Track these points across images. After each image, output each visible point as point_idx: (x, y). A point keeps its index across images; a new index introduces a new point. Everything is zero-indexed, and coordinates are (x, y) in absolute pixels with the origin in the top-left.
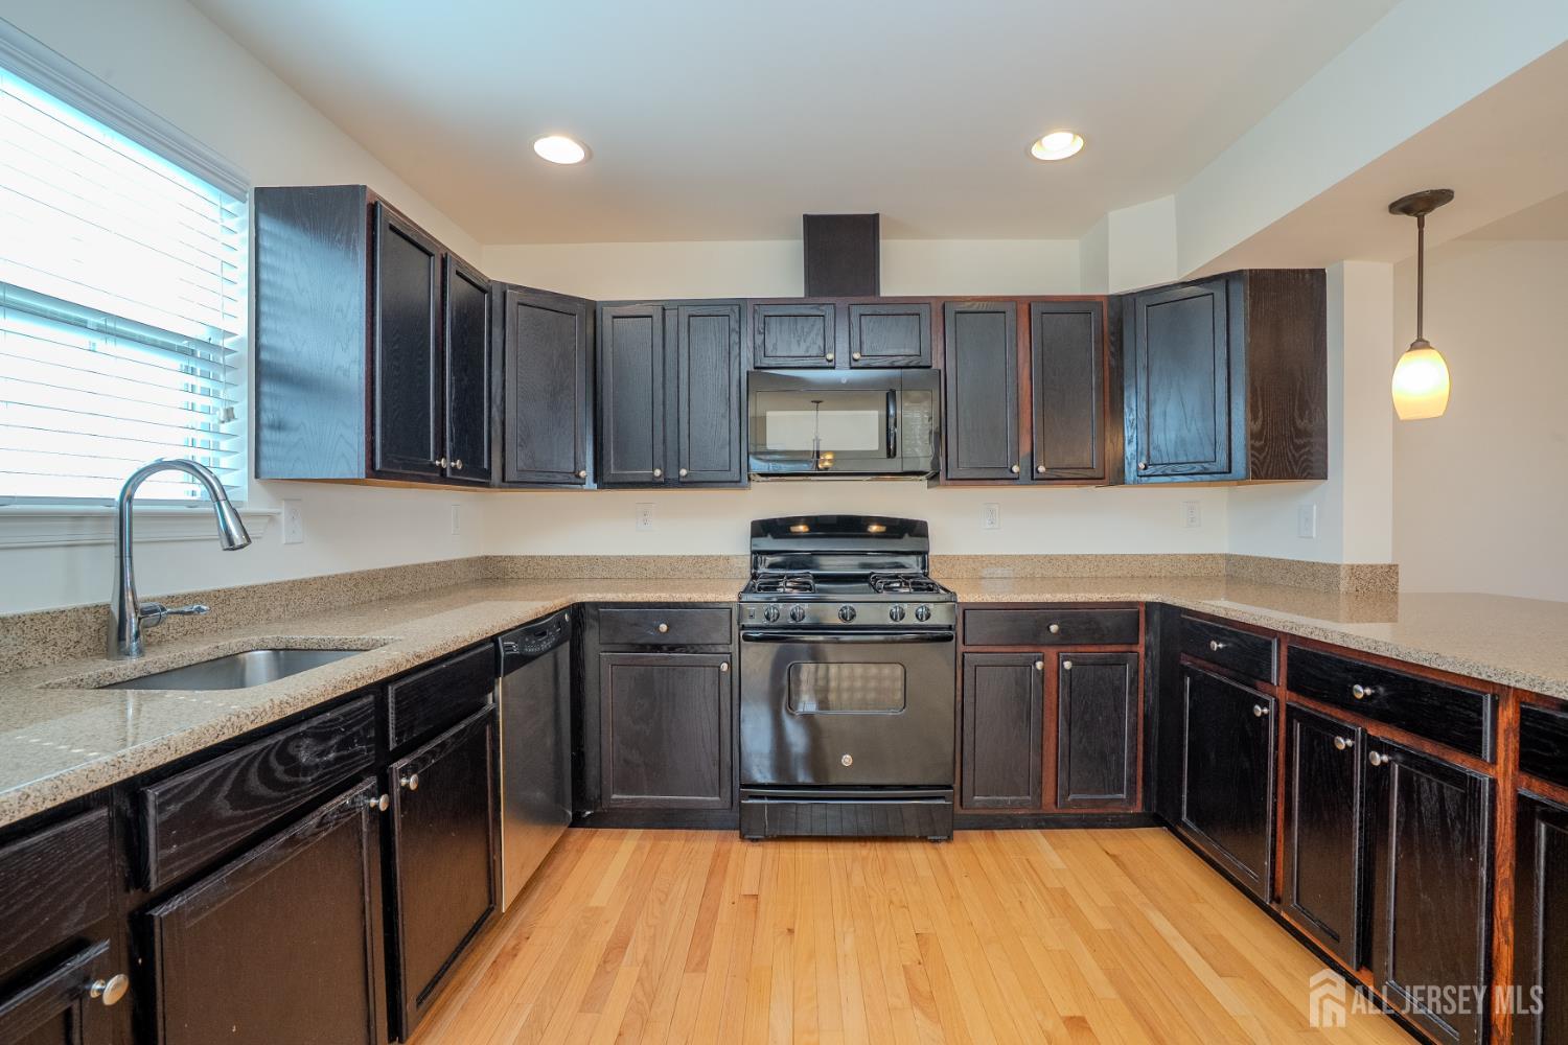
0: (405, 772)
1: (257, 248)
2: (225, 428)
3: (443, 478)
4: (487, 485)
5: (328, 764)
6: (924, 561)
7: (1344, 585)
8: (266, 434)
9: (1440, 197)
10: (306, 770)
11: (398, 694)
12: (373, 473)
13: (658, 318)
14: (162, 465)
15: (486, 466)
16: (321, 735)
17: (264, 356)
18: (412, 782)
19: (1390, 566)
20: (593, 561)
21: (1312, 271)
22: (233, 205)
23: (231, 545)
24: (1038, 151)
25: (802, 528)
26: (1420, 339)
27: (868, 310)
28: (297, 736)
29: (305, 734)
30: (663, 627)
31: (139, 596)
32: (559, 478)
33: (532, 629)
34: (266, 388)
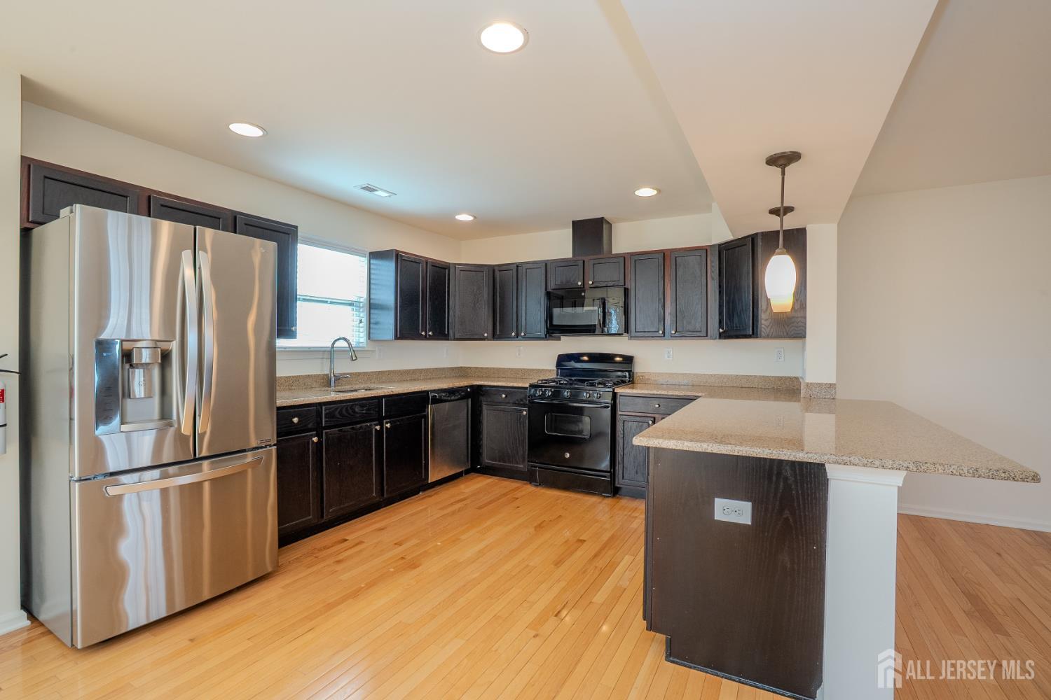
0: (387, 423)
1: (370, 269)
2: (361, 325)
3: (426, 338)
4: (448, 340)
5: (363, 413)
6: (629, 375)
7: (803, 393)
8: (372, 326)
9: (790, 209)
10: (357, 413)
11: (386, 401)
12: (396, 338)
14: (338, 339)
15: (446, 333)
16: (362, 406)
17: (372, 301)
18: (388, 425)
19: (831, 384)
21: (797, 230)
22: (363, 259)
23: (353, 360)
24: (638, 193)
25: (586, 358)
27: (596, 262)
28: (356, 405)
29: (357, 405)
30: (504, 396)
31: (336, 373)
32: (476, 337)
33: (451, 391)
34: (372, 311)
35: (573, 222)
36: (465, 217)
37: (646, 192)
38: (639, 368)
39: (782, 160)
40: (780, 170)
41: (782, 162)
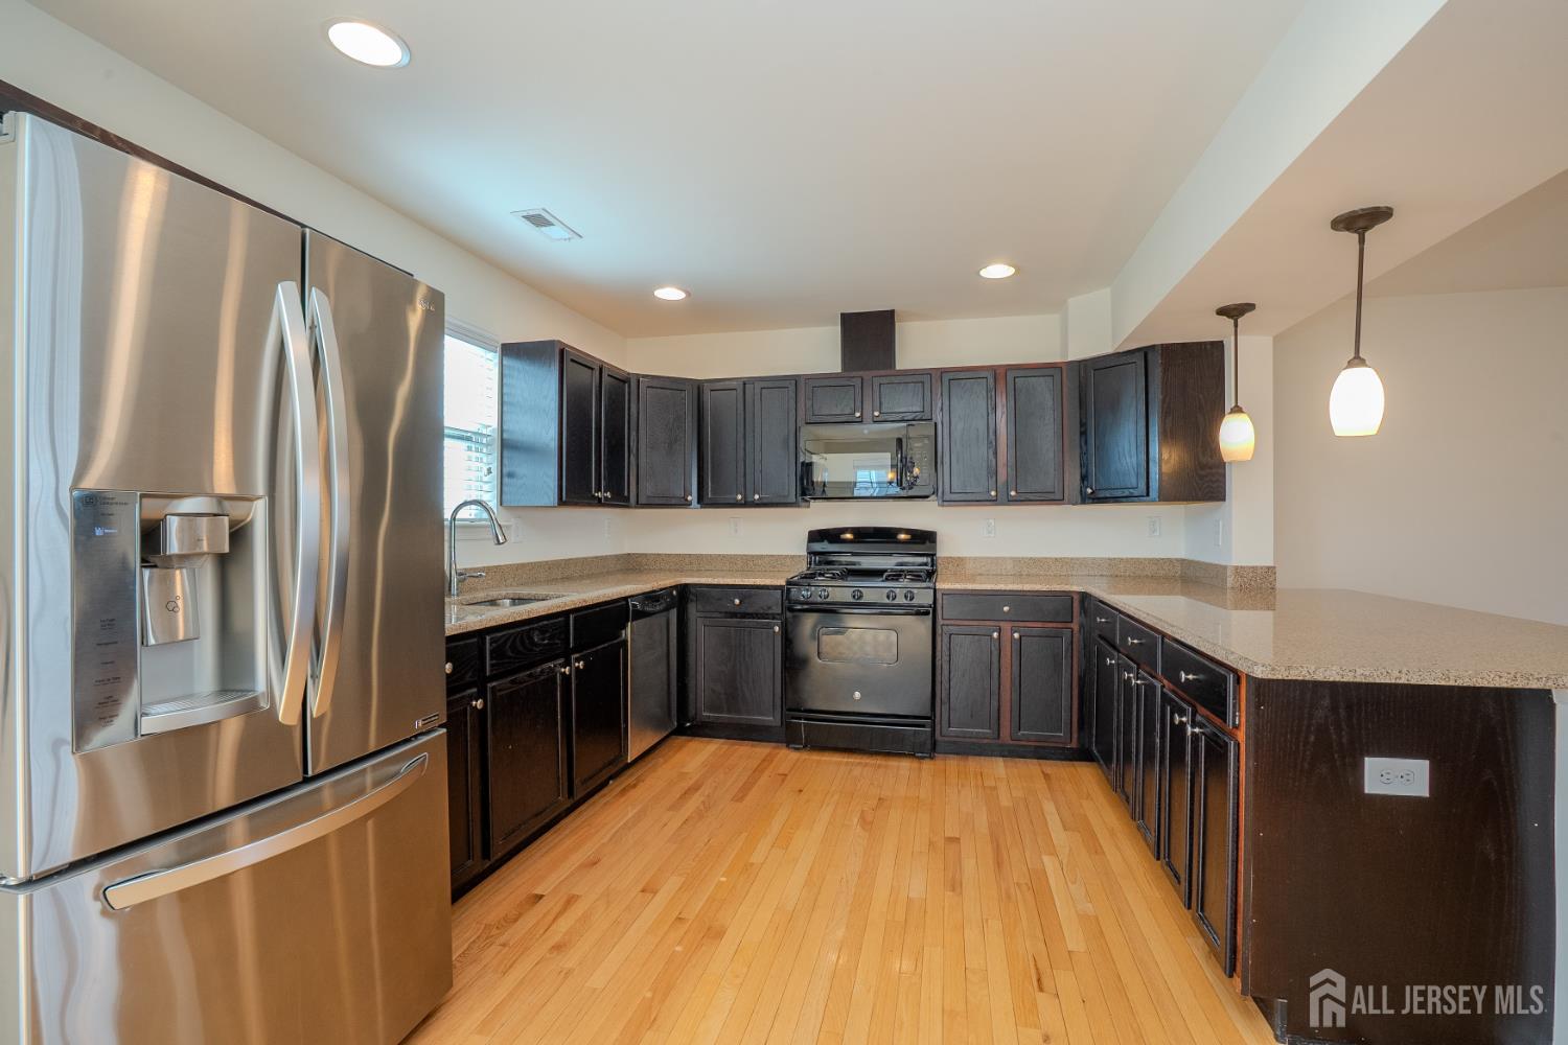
0: (578, 660)
1: (502, 376)
2: (485, 479)
3: (599, 503)
4: (628, 507)
5: (545, 645)
6: (932, 560)
7: (1230, 581)
8: (506, 480)
9: (1248, 308)
10: (536, 645)
11: (575, 619)
12: (562, 503)
13: (740, 391)
14: (466, 504)
15: (626, 494)
16: (543, 630)
17: (505, 436)
18: (581, 664)
19: (1269, 568)
20: (699, 557)
21: (1212, 343)
22: (491, 355)
23: (499, 543)
24: (985, 273)
25: (849, 536)
26: (1236, 406)
27: (884, 380)
28: (533, 629)
29: (536, 629)
30: (737, 601)
31: (458, 567)
32: (673, 502)
33: (651, 597)
34: (505, 453)
35: (842, 315)
36: (670, 294)
37: (998, 271)
38: (944, 550)
39: (1360, 222)
40: (1356, 236)
41: (1361, 223)
